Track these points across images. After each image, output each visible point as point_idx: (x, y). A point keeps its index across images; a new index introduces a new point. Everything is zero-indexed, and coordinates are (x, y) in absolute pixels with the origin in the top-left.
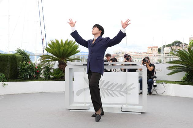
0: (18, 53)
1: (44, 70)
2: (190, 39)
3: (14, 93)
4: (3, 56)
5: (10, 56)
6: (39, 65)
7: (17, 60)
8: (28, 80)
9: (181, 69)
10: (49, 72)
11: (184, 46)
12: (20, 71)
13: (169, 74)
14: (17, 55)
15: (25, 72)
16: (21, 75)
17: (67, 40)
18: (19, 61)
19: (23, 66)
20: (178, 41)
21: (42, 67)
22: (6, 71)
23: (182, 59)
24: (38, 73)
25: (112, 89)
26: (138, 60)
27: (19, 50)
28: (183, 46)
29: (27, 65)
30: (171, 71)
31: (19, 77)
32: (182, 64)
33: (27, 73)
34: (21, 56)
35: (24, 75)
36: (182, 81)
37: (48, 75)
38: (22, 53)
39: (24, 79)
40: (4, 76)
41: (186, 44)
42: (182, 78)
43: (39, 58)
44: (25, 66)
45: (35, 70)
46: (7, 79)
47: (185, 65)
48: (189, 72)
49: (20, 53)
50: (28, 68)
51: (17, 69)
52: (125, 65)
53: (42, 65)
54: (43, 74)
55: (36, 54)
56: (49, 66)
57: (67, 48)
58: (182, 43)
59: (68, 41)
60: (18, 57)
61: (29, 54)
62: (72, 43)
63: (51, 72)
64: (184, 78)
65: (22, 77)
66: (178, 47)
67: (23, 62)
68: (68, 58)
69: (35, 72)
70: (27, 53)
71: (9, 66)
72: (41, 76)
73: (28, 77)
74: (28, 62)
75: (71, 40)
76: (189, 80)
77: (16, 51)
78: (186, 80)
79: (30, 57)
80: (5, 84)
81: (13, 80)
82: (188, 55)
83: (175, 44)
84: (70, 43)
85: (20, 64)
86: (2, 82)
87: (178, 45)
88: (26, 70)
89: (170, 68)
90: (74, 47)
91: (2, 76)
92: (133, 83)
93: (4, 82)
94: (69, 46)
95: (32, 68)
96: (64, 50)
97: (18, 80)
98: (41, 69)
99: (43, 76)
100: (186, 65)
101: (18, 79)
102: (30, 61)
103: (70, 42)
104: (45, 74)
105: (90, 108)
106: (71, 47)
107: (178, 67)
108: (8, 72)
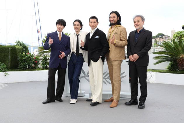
0: (18, 45)
1: (42, 60)
2: (172, 31)
3: (14, 82)
4: (4, 48)
5: (10, 48)
6: (36, 56)
7: (17, 51)
8: (28, 70)
9: (165, 58)
10: (46, 62)
11: (167, 38)
12: (20, 61)
13: (155, 64)
14: (17, 47)
15: (25, 62)
16: (21, 65)
18: (19, 52)
19: (23, 57)
20: (161, 34)
21: (40, 58)
22: (7, 62)
23: (167, 50)
24: (36, 63)
25: (105, 78)
27: (19, 42)
28: (165, 38)
29: (26, 55)
30: (157, 61)
31: (19, 67)
32: (167, 55)
33: (27, 64)
34: (20, 47)
35: (24, 65)
36: (167, 69)
37: (46, 65)
38: (22, 45)
39: (24, 69)
40: (5, 66)
41: (169, 37)
42: (167, 67)
43: (37, 49)
44: (24, 57)
45: (33, 60)
46: (8, 69)
47: (169, 55)
48: (173, 61)
49: (19, 45)
50: (27, 58)
51: (17, 59)
53: (40, 56)
54: (41, 64)
55: (32, 46)
56: (47, 57)
58: (165, 35)
60: (17, 49)
61: (28, 46)
63: (48, 62)
64: (168, 67)
65: (22, 67)
66: (161, 39)
67: (22, 53)
69: (33, 62)
70: (26, 45)
71: (10, 57)
72: (39, 66)
73: (27, 67)
74: (27, 53)
76: (173, 69)
77: (15, 43)
78: (170, 69)
79: (29, 49)
80: (6, 74)
81: (13, 70)
82: (173, 47)
83: (159, 36)
85: (20, 55)
86: (4, 71)
87: (161, 37)
88: (25, 61)
89: (156, 58)
91: (3, 66)
92: (124, 72)
93: (6, 72)
95: (31, 59)
97: (18, 70)
98: (39, 59)
99: (41, 66)
100: (171, 56)
101: (18, 68)
102: (29, 53)
104: (43, 64)
105: (85, 95)
107: (163, 57)
108: (9, 62)
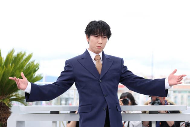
17: (12, 52)
26: (182, 97)
52: (151, 112)
57: (12, 69)
59: (15, 54)
62: (24, 58)
68: (14, 94)
75: (21, 53)
84: (19, 60)
90: (29, 68)
94: (18, 66)
96: (3, 75)
103: (18, 55)
106: (22, 67)
